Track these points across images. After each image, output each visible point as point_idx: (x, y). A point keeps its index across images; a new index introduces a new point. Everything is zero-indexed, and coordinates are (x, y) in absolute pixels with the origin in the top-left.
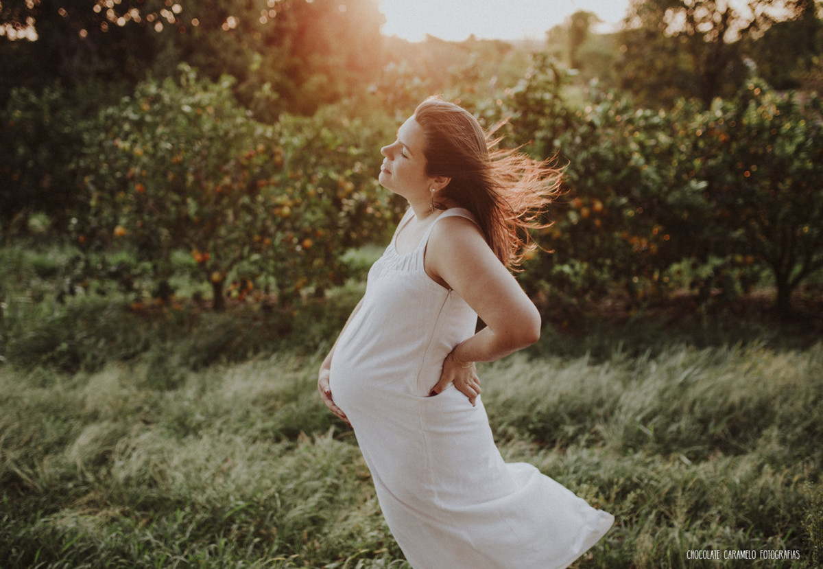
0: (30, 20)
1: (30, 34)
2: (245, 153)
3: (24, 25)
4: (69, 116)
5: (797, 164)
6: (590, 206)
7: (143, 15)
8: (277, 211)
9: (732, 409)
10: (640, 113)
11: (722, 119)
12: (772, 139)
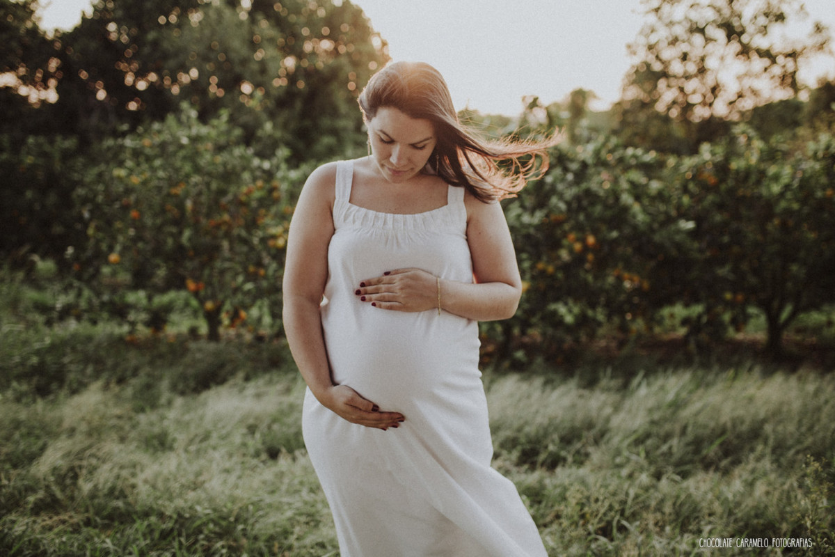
0: (53, 83)
1: (52, 96)
2: (244, 189)
3: (46, 87)
4: (79, 164)
5: (783, 204)
6: (583, 241)
7: (161, 78)
8: (271, 243)
9: (723, 432)
10: (630, 151)
11: (710, 162)
12: (758, 182)
